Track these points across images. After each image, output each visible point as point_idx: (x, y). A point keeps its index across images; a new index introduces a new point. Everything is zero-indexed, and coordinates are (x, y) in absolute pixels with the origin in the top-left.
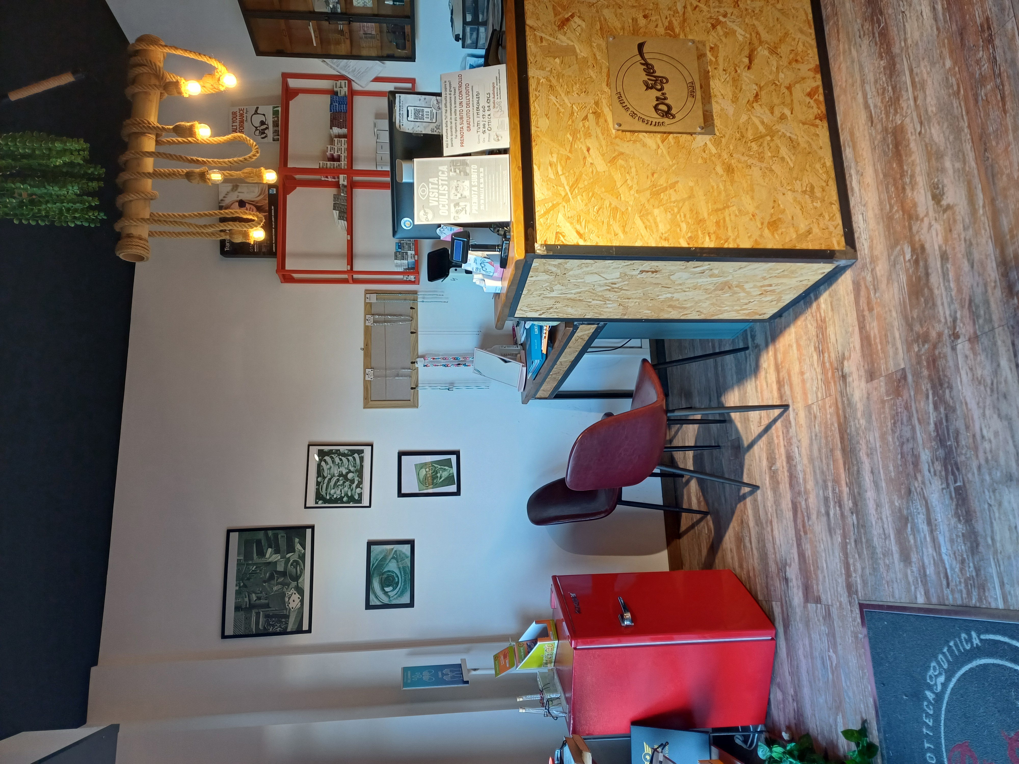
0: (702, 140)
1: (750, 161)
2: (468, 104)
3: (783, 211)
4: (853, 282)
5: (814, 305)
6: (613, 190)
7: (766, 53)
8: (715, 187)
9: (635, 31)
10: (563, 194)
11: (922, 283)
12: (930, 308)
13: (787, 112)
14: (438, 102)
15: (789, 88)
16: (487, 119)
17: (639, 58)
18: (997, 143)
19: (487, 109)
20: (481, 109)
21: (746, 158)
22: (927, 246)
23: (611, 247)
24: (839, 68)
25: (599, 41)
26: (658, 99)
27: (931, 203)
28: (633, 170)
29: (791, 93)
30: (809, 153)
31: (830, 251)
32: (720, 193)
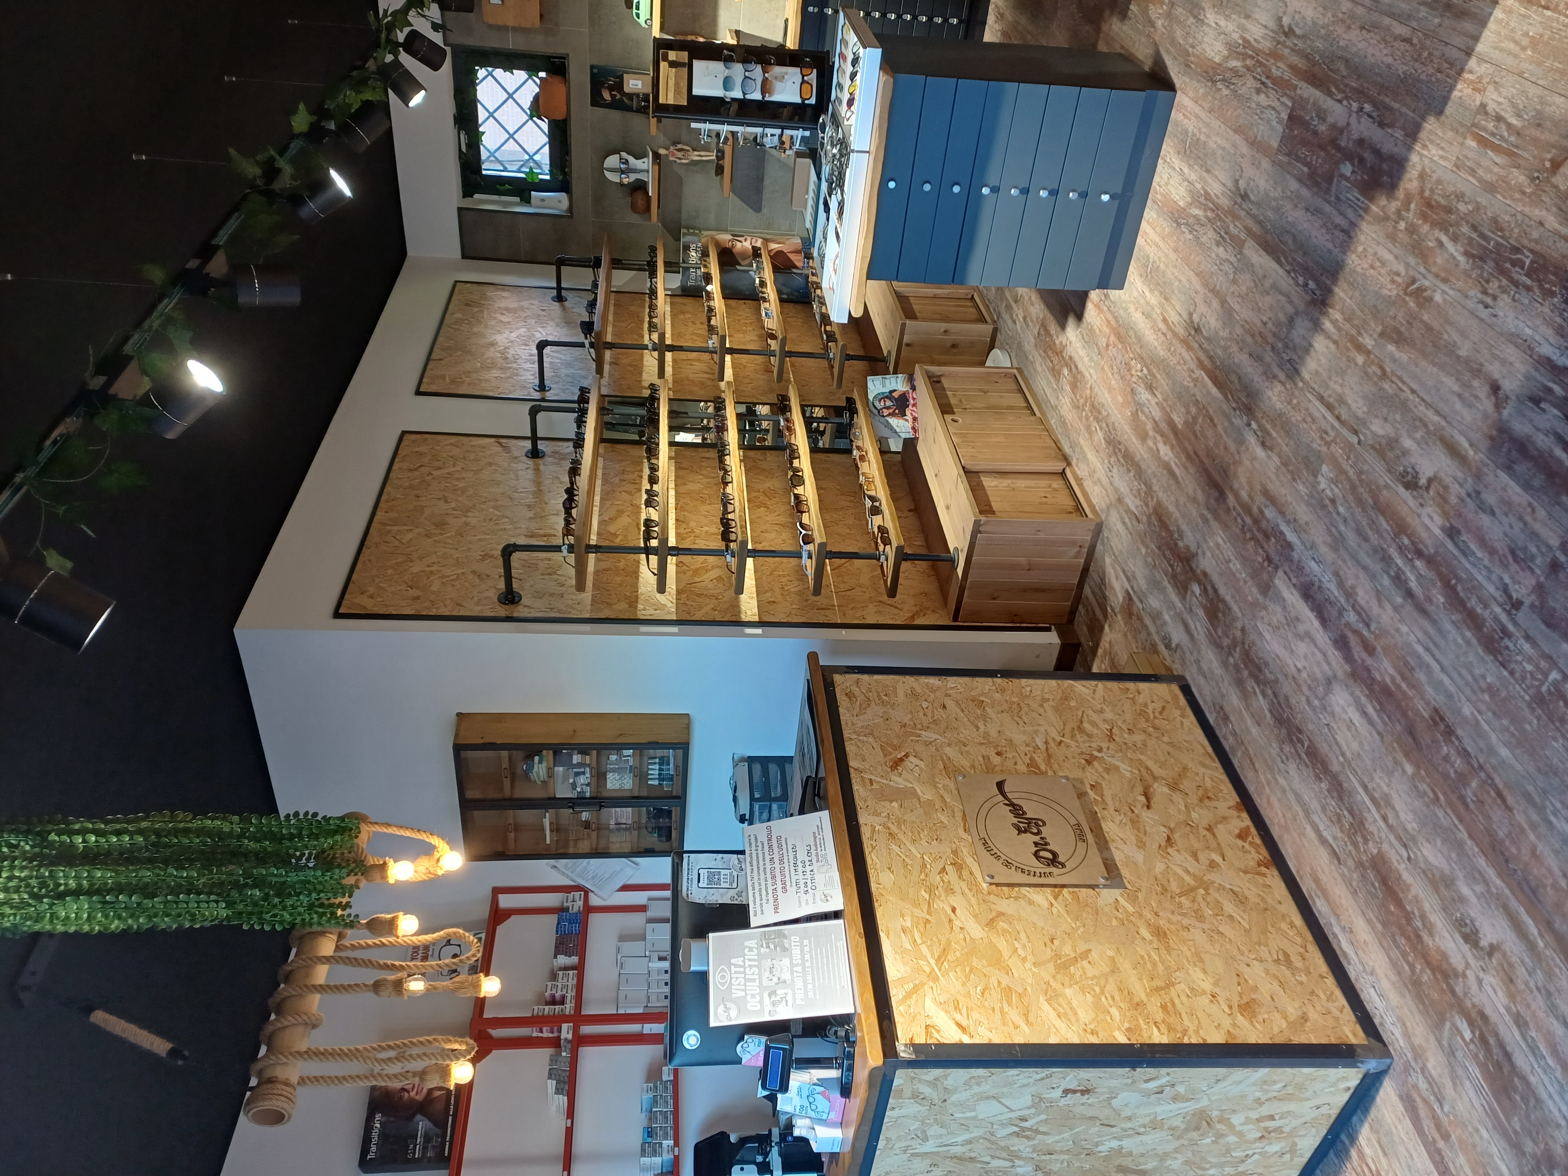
0: (1108, 896)
1: (1186, 921)
2: (781, 861)
3: (1255, 989)
4: (1401, 1098)
5: (1353, 1153)
6: (997, 961)
7: (1166, 790)
8: (1146, 957)
9: (990, 769)
10: (927, 970)
11: (1505, 1071)
12: (1535, 1107)
13: (1218, 859)
14: (740, 862)
15: (1209, 829)
16: (808, 876)
17: (1000, 798)
18: (1519, 849)
19: (807, 863)
20: (800, 865)
21: (1179, 918)
22: (1488, 1011)
23: (1013, 1045)
24: (1268, 802)
25: (943, 781)
26: (1036, 844)
27: (1465, 948)
28: (1023, 935)
29: (1214, 835)
30: (1266, 909)
31: (1346, 1045)
32: (1155, 965)
